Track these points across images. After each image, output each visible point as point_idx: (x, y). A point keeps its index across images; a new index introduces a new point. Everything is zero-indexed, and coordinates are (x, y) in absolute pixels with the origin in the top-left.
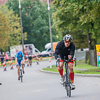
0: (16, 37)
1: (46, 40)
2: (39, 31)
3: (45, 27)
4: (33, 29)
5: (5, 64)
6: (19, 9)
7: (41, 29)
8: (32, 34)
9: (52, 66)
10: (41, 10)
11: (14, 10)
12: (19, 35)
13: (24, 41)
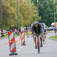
0: (35, 19)
1: (52, 20)
2: (48, 15)
3: (51, 13)
4: (45, 14)
5: (28, 34)
6: (37, 3)
7: (49, 14)
8: (44, 17)
9: (55, 36)
10: (50, 4)
11: (34, 3)
12: (37, 18)
13: (39, 21)
